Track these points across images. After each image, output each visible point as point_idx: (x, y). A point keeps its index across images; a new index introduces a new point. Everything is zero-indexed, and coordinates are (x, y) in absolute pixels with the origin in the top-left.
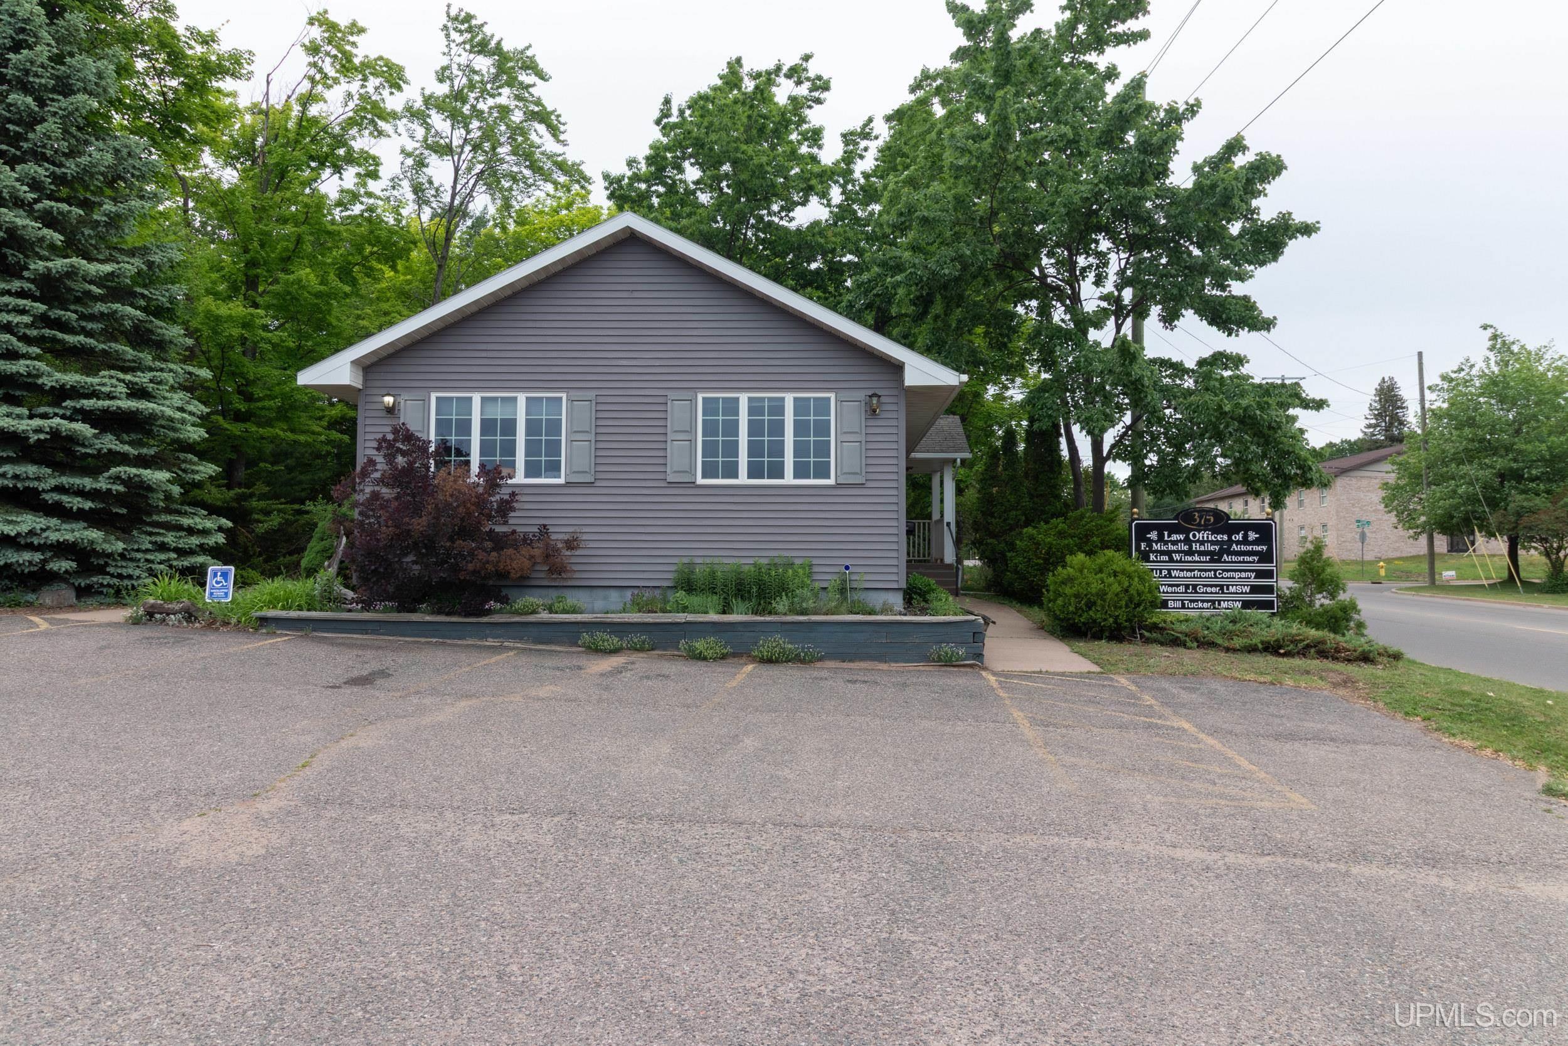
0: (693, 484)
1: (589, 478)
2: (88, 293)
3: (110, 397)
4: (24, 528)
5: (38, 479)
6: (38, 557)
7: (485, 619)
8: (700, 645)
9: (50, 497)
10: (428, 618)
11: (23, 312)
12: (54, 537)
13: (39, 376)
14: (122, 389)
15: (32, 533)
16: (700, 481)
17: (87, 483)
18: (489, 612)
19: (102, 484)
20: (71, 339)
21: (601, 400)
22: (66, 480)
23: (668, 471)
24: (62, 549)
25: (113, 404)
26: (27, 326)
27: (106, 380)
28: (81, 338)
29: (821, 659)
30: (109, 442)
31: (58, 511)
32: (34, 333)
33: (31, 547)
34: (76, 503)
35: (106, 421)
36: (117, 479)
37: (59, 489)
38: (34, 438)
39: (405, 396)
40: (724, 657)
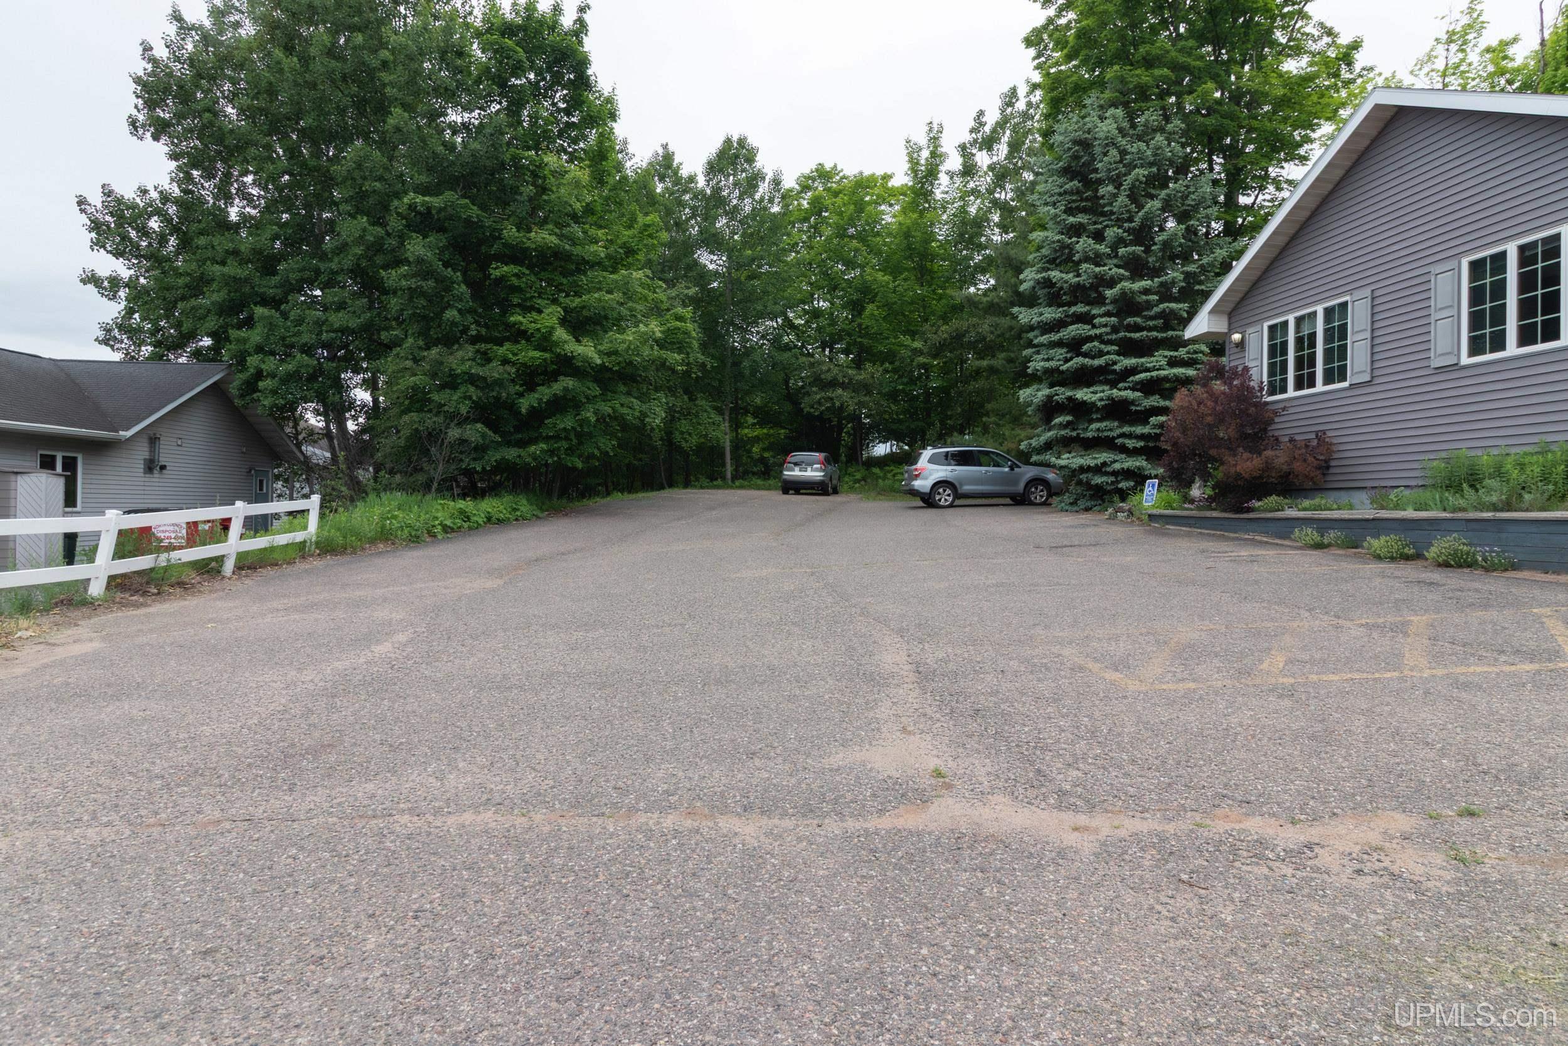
0: (1456, 366)
1: (1367, 378)
2: (1148, 302)
3: (1154, 369)
4: (1099, 462)
5: (1111, 430)
6: (1113, 479)
7: (1245, 516)
8: (1377, 544)
9: (1119, 441)
10: (1215, 514)
11: (1105, 326)
12: (1117, 466)
13: (1115, 363)
14: (1164, 362)
15: (1104, 464)
16: (1465, 360)
17: (1139, 430)
18: (1249, 510)
19: (1146, 430)
20: (1137, 335)
21: (1377, 293)
22: (1126, 429)
23: (1432, 355)
24: (1128, 474)
25: (1154, 374)
26: (1107, 334)
27: (1160, 358)
28: (1145, 333)
29: (1514, 567)
30: (1155, 401)
31: (1123, 449)
32: (1114, 337)
33: (1107, 474)
34: (1131, 443)
35: (1150, 387)
36: (1155, 426)
37: (1123, 435)
38: (1099, 404)
39: (1250, 330)
40: (1407, 558)
